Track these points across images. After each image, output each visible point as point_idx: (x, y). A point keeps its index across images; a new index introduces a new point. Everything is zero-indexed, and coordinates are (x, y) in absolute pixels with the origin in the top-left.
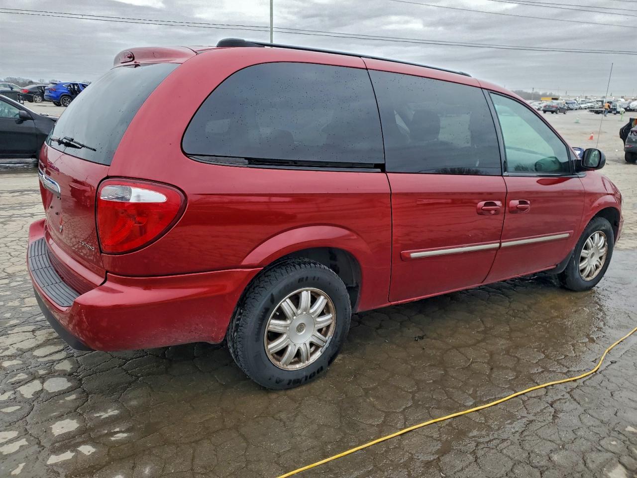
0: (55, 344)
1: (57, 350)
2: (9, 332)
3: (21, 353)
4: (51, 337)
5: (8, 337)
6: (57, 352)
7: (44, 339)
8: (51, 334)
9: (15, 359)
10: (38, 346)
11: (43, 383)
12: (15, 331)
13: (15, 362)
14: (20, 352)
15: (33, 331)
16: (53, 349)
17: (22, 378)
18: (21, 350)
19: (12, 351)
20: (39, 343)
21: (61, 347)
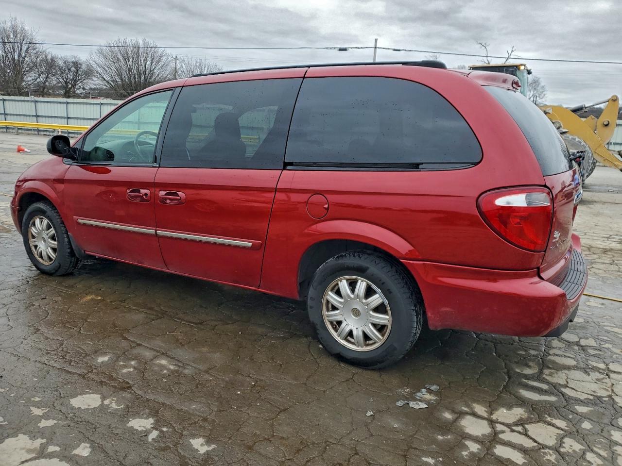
0: (554, 362)
1: (556, 357)
2: (592, 398)
3: (586, 370)
4: (552, 371)
5: (594, 392)
6: (557, 355)
7: (560, 373)
8: (551, 375)
9: (594, 367)
10: (569, 368)
11: (579, 342)
12: (586, 396)
13: (595, 364)
14: (588, 370)
15: (566, 386)
16: (557, 359)
17: (592, 351)
18: (586, 373)
19: (595, 375)
20: (566, 371)
21: (550, 357)
